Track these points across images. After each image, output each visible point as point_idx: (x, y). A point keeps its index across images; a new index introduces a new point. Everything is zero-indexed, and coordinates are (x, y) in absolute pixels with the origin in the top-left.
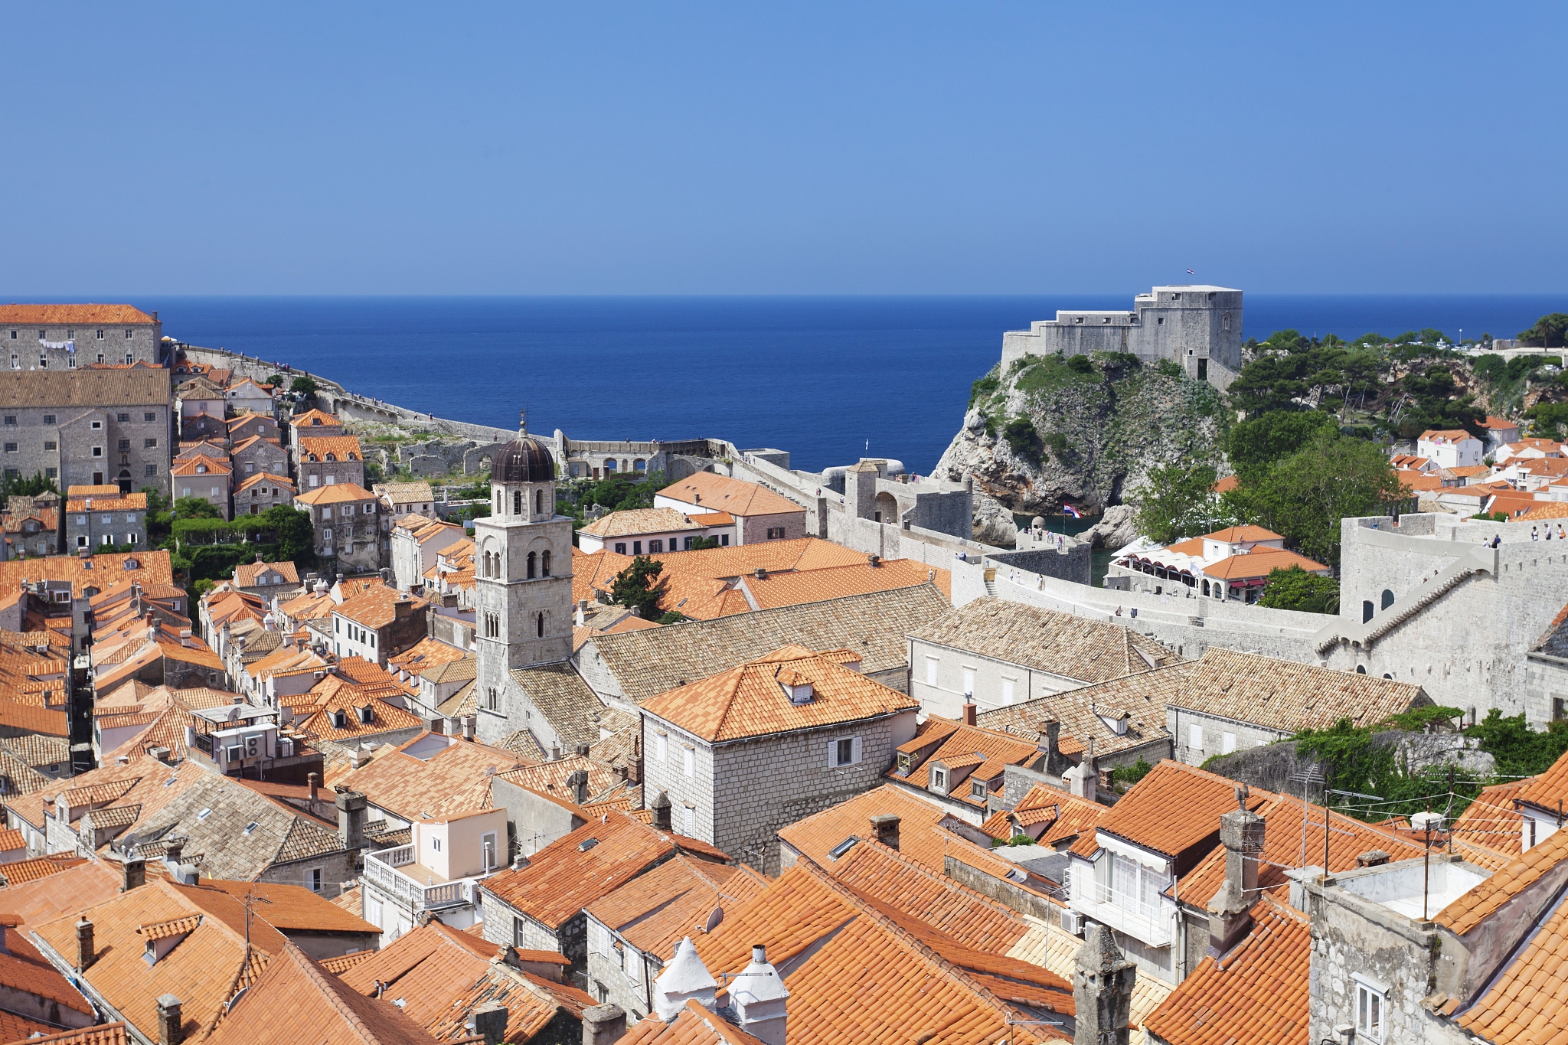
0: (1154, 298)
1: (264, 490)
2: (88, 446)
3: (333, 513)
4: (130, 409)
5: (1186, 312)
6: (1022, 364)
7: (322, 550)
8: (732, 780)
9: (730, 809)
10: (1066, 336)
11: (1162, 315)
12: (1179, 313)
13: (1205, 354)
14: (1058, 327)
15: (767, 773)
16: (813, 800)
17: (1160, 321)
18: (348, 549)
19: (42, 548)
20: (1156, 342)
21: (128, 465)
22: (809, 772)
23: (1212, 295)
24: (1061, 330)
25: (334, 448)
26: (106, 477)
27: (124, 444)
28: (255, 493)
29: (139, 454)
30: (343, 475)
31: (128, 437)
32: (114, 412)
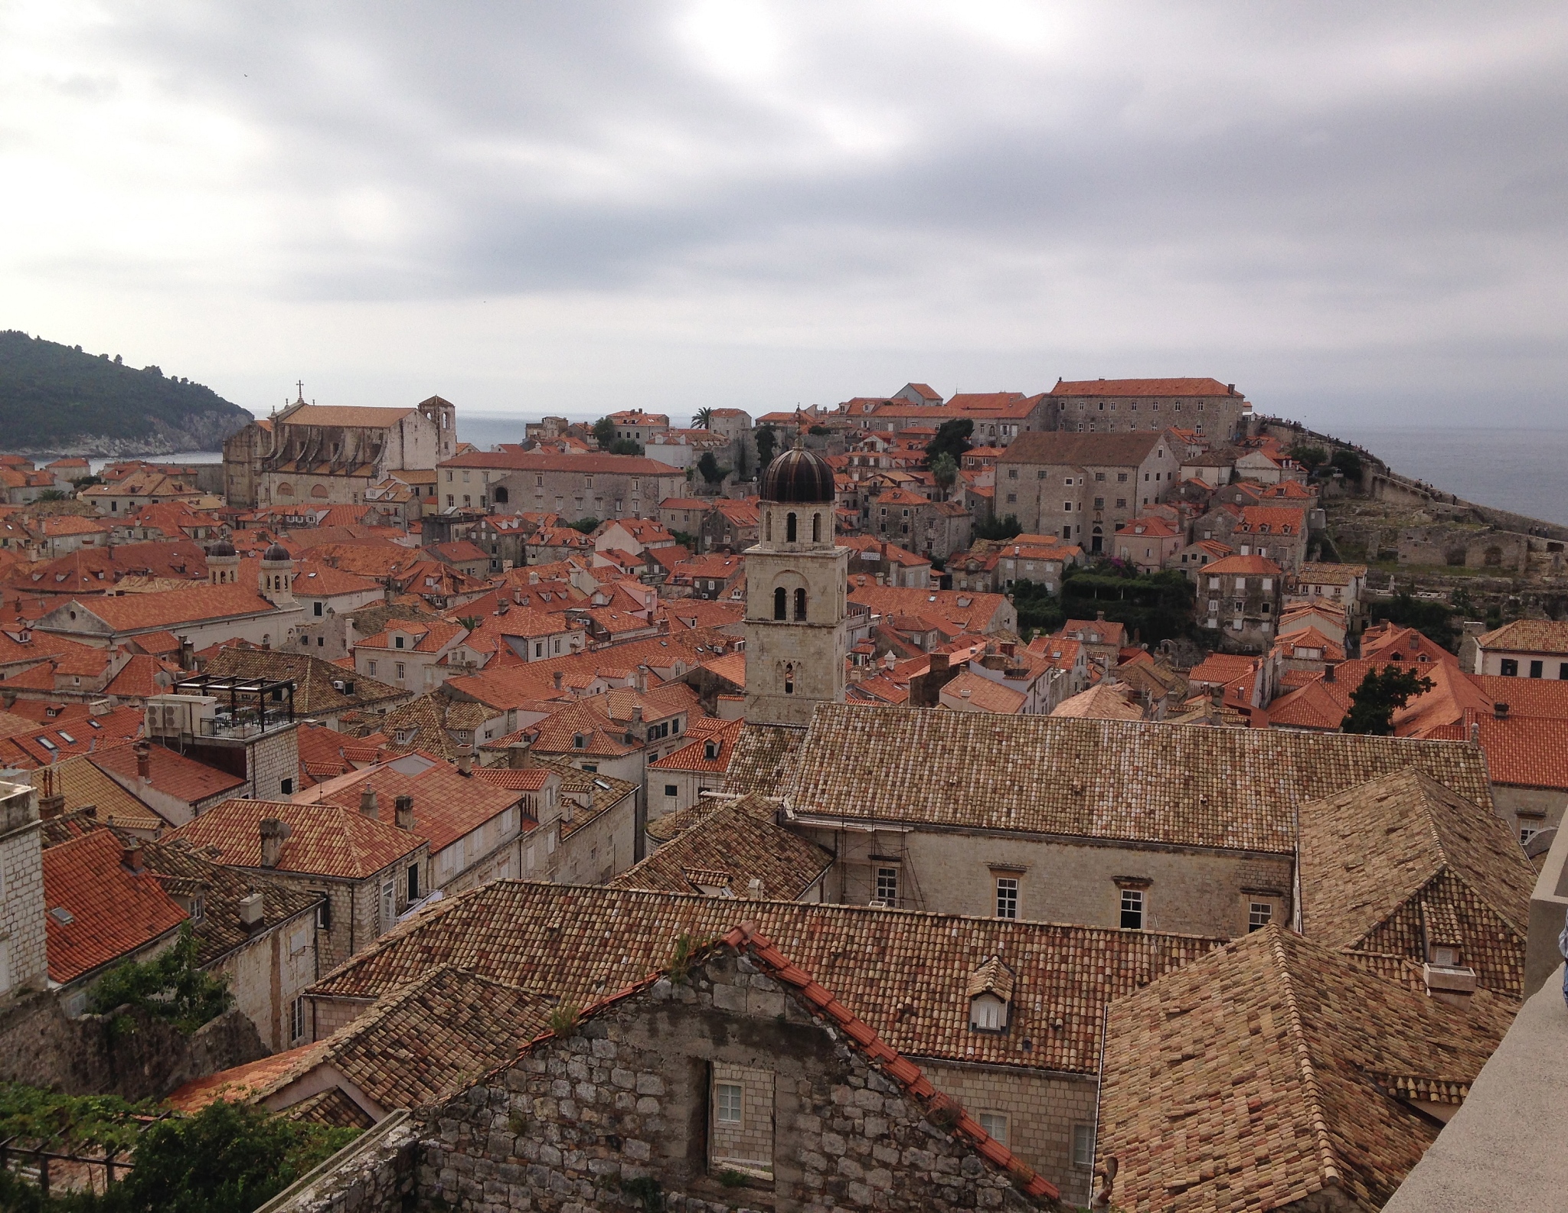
1: (1194, 557)
2: (1061, 500)
3: (1222, 584)
4: (1107, 469)
7: (1205, 620)
18: (1237, 623)
19: (980, 586)
21: (1101, 522)
25: (1275, 519)
26: (1072, 531)
27: (1099, 502)
28: (1185, 558)
29: (1110, 512)
30: (1275, 548)
31: (1103, 496)
32: (1092, 471)
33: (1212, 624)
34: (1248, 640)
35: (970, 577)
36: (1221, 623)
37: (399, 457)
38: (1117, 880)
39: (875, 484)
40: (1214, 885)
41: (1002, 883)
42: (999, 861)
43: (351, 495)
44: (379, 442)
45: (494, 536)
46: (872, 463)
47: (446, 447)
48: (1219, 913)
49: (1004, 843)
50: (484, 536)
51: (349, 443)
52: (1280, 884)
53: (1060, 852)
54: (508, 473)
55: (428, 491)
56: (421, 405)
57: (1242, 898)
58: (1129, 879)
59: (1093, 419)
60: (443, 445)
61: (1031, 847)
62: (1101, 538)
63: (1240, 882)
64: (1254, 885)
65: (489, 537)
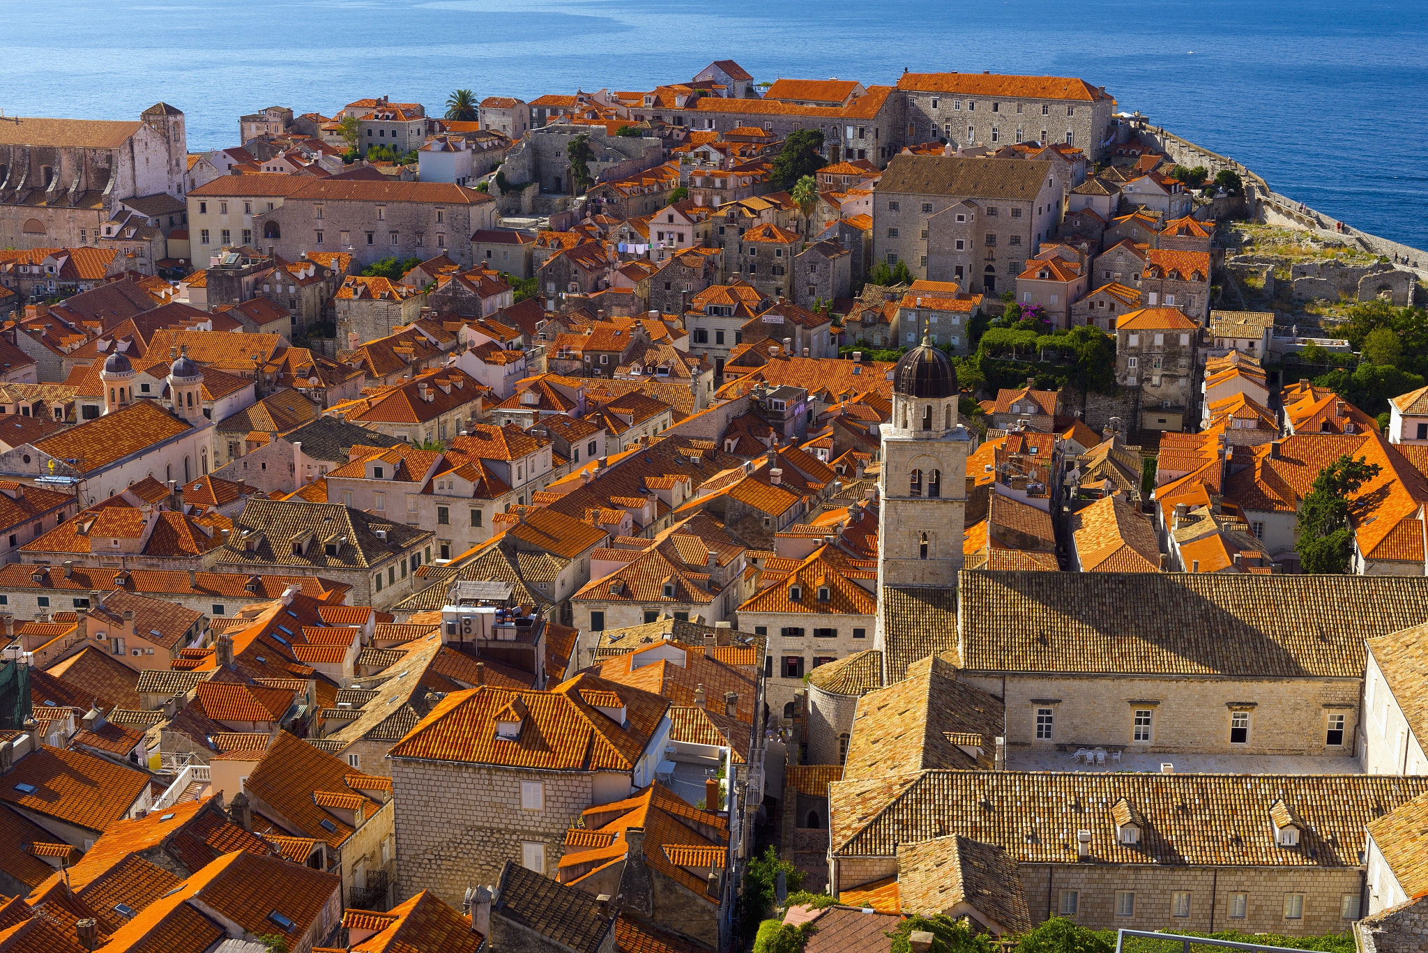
1: (1102, 304)
2: (951, 239)
3: (1141, 340)
4: (1000, 203)
7: (1125, 378)
8: (412, 792)
9: (411, 817)
15: (449, 795)
16: (499, 831)
18: (1156, 380)
19: (877, 340)
21: (993, 260)
22: (492, 805)
25: (1182, 264)
26: (965, 271)
27: (991, 240)
28: (1092, 305)
29: (1003, 249)
30: (1184, 295)
31: (995, 232)
32: (985, 205)
33: (1132, 381)
34: (1166, 396)
35: (867, 329)
36: (1141, 380)
37: (130, 182)
38: (1230, 705)
39: (732, 215)
40: (1304, 703)
41: (1139, 713)
42: (1137, 698)
43: (76, 231)
44: (106, 166)
45: (292, 289)
46: (718, 183)
47: (178, 165)
48: (1306, 724)
49: (1143, 683)
50: (279, 289)
51: (66, 165)
52: (1352, 699)
53: (1186, 687)
54: (279, 202)
55: (168, 221)
56: (146, 115)
57: (1324, 711)
58: (1239, 704)
59: (948, 120)
60: (174, 162)
61: (1164, 684)
62: (993, 277)
63: (1323, 700)
64: (1333, 702)
65: (286, 290)
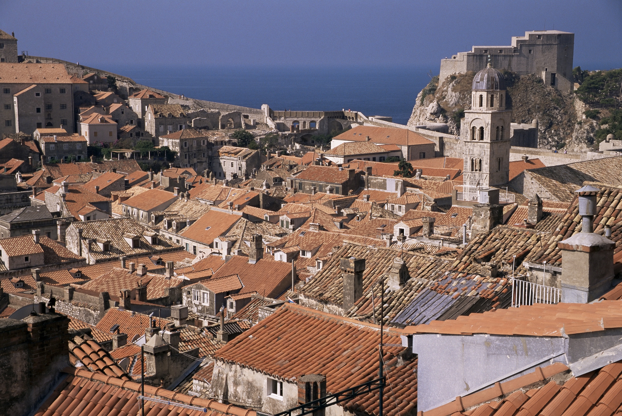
0: (526, 38)
1: (137, 134)
2: (34, 107)
4: (51, 86)
5: (544, 47)
6: (453, 77)
10: (478, 61)
11: (531, 48)
12: (541, 47)
13: (554, 70)
14: (473, 55)
17: (530, 51)
20: (527, 64)
21: (51, 119)
23: (559, 35)
24: (475, 57)
27: (49, 107)
28: (131, 135)
29: (57, 113)
30: (177, 125)
31: (51, 103)
32: (43, 88)
36: (190, 165)
